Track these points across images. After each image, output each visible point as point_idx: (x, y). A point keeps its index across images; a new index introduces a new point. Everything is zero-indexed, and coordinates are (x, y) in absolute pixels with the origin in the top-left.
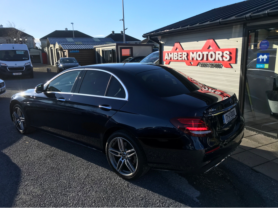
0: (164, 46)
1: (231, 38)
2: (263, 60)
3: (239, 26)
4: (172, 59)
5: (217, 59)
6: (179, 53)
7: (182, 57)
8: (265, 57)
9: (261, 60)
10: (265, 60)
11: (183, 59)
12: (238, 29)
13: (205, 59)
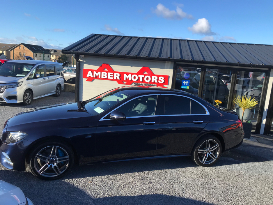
0: (84, 64)
1: (164, 68)
2: (186, 84)
3: (170, 62)
4: (99, 77)
5: (153, 81)
6: (109, 74)
7: (113, 77)
8: (187, 82)
9: (184, 84)
10: (187, 84)
11: (115, 78)
12: (170, 64)
13: (141, 80)
